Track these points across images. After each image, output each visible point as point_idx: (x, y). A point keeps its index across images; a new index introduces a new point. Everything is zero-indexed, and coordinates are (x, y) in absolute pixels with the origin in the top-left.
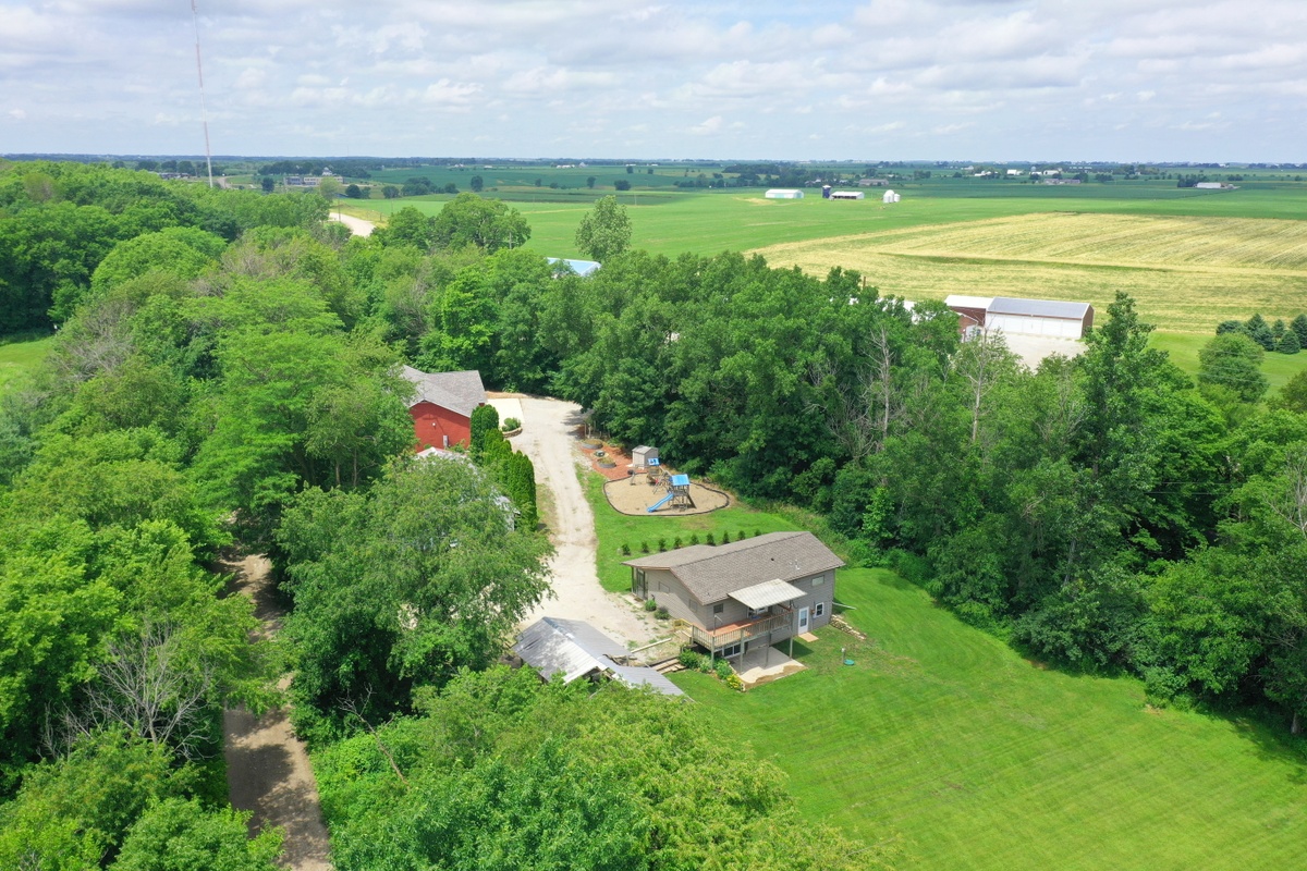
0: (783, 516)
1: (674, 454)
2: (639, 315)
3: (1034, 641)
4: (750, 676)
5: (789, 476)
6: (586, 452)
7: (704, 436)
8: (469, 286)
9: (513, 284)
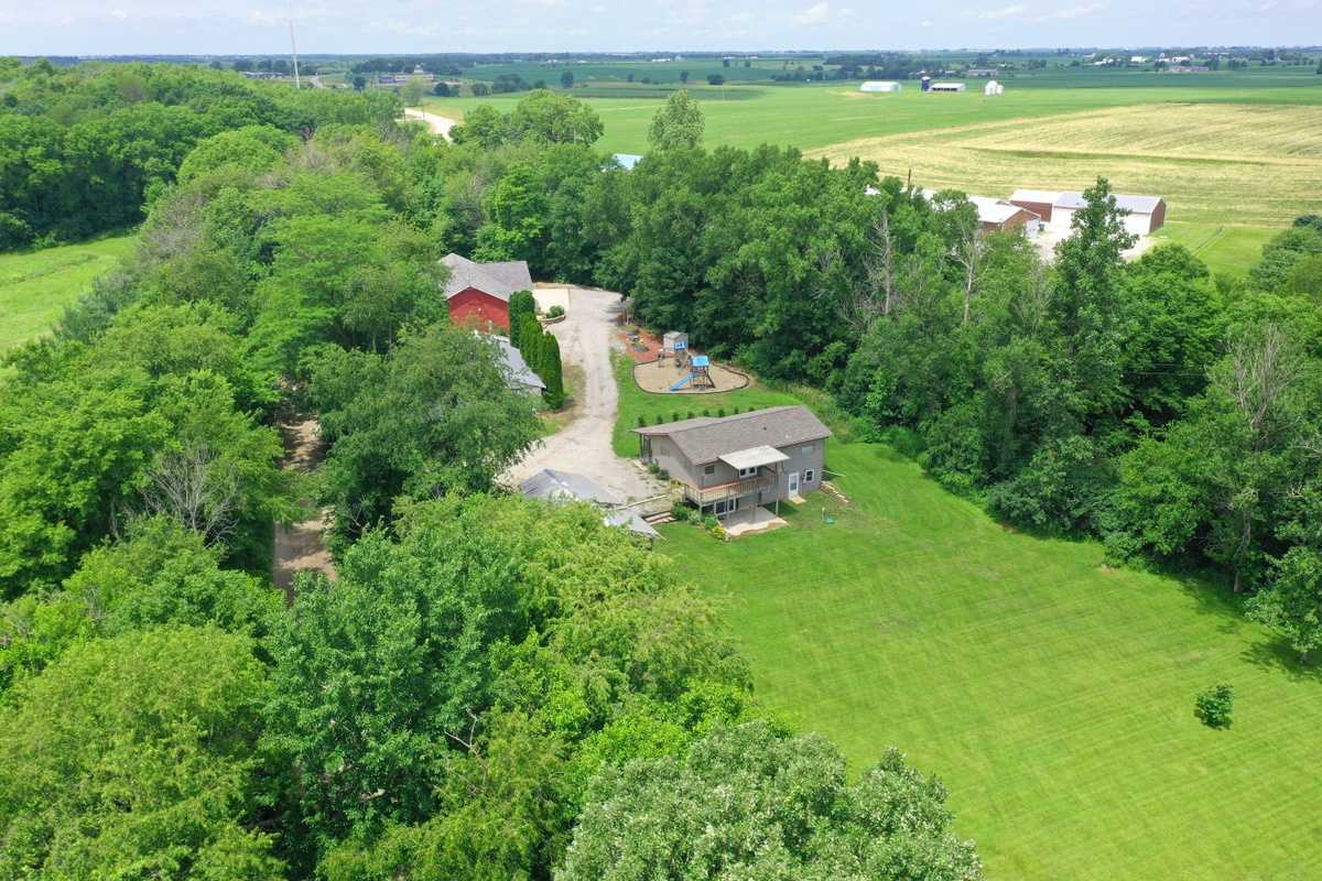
0: (796, 396)
1: (702, 339)
2: (670, 206)
3: (1004, 505)
4: (736, 530)
5: (803, 359)
6: (622, 337)
7: (730, 322)
8: (520, 180)
9: (563, 177)
